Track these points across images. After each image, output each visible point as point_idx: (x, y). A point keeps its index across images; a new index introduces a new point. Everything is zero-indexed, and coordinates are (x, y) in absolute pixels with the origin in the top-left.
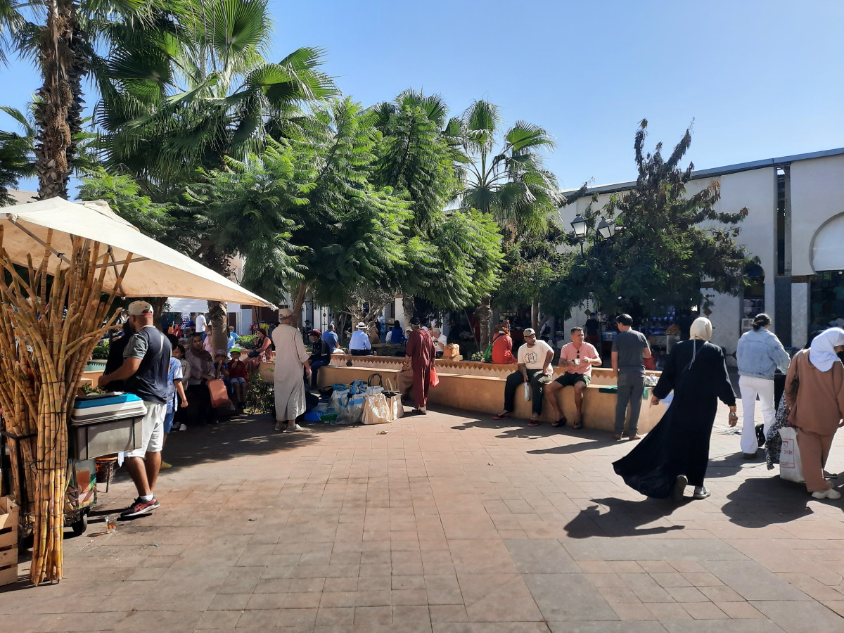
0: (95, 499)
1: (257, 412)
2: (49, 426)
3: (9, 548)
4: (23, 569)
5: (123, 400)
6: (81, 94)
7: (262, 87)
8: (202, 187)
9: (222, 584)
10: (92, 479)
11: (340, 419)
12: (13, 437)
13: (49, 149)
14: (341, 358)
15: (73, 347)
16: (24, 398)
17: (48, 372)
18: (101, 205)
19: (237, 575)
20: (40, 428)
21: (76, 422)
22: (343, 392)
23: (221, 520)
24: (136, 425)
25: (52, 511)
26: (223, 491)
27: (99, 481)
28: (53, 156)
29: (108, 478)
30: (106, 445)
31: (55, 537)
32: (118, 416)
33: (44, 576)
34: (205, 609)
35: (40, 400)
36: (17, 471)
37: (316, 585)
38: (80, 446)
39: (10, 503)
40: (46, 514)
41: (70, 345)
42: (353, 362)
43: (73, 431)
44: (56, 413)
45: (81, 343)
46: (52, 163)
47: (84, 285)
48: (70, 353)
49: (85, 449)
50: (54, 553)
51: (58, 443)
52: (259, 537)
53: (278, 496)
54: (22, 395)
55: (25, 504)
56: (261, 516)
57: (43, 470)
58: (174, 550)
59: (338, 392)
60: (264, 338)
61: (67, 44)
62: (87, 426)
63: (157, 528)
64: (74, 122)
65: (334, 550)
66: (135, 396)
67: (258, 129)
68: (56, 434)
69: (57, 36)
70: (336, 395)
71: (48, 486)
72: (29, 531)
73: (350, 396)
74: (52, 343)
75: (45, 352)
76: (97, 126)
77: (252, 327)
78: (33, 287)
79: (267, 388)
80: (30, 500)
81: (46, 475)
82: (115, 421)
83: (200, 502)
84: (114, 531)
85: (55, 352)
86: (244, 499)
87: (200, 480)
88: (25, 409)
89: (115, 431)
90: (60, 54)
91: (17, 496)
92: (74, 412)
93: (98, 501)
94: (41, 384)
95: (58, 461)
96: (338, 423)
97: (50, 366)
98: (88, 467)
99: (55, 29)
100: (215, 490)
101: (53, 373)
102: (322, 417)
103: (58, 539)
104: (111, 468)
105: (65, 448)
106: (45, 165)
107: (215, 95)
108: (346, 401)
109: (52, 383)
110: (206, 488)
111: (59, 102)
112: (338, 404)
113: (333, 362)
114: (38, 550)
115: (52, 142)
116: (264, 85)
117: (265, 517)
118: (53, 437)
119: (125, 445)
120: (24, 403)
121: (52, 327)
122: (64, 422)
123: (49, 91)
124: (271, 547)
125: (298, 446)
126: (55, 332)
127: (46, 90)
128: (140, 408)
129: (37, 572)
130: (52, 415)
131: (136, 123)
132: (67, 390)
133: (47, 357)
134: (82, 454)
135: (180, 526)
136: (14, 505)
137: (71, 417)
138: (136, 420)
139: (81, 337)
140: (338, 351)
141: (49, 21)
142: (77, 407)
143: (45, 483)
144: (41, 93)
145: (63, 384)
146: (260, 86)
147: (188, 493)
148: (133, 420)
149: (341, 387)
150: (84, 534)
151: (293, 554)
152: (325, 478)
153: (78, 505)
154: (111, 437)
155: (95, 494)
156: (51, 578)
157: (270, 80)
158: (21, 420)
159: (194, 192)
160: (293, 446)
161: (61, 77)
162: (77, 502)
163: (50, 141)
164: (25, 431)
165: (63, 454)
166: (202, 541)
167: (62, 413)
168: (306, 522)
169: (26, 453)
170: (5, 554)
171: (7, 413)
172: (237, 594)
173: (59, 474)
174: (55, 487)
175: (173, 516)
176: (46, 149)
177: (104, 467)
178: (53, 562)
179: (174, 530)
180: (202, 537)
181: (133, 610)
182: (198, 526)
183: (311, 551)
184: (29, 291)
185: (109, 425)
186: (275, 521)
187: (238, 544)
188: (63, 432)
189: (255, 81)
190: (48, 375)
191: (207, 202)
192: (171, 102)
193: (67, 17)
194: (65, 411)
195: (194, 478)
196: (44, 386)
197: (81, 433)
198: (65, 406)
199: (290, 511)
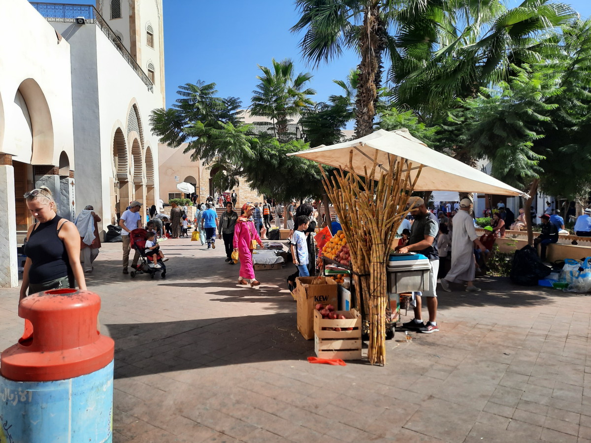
0: (400, 319)
1: (496, 275)
2: (376, 270)
3: (357, 339)
4: (364, 353)
5: (416, 258)
6: (382, 63)
7: (506, 28)
8: (459, 111)
9: (490, 395)
10: (398, 306)
11: (571, 288)
12: (357, 274)
13: (364, 102)
14: (566, 237)
15: (388, 223)
16: (363, 253)
17: (376, 238)
18: (404, 131)
19: (502, 392)
20: (372, 271)
21: (391, 269)
22: (575, 266)
23: (482, 349)
24: (425, 275)
25: (379, 322)
26: (480, 328)
27: (402, 308)
28: (367, 105)
29: (407, 307)
30: (406, 286)
31: (381, 338)
32: (414, 268)
33: (376, 360)
34: (481, 410)
35: (371, 254)
36: (359, 294)
37: (572, 418)
38: (392, 285)
39: (356, 313)
40: (376, 323)
41: (388, 221)
42: (578, 241)
43: (389, 274)
44: (380, 263)
45: (394, 220)
46: (365, 110)
47: (396, 183)
48: (388, 226)
49: (395, 287)
50: (380, 348)
51: (382, 280)
52: (515, 368)
53: (525, 340)
54: (362, 250)
55: (364, 315)
56: (513, 352)
57: (374, 296)
58: (452, 363)
59: (570, 265)
60: (499, 220)
61: (375, 33)
62: (396, 272)
63: (438, 345)
64: (377, 81)
65: (584, 394)
66: (424, 256)
67: (502, 61)
68: (381, 276)
69: (369, 29)
70: (567, 268)
71: (377, 306)
72: (366, 331)
73: (581, 269)
74: (378, 219)
75: (374, 225)
76: (389, 82)
77: (486, 211)
78: (367, 186)
79: (504, 258)
80: (366, 313)
81: (375, 300)
82: (412, 271)
83: (465, 334)
84: (411, 341)
85: (380, 225)
86: (497, 337)
87: (463, 318)
88: (363, 259)
89: (412, 277)
90: (371, 40)
91: (359, 309)
92: (389, 263)
93: (401, 320)
94: (372, 244)
95: (382, 292)
96: (570, 291)
97: (377, 234)
98: (395, 299)
99: (369, 25)
100: (474, 327)
101: (379, 238)
102: (554, 285)
103: (383, 339)
104: (408, 301)
105: (385, 285)
106: (361, 112)
107: (468, 43)
108: (577, 273)
109: (378, 244)
110: (467, 325)
111: (370, 71)
112: (569, 275)
113: (560, 241)
114: (372, 344)
115: (366, 97)
116: (507, 26)
117: (516, 354)
118: (379, 277)
119: (418, 287)
120: (363, 255)
121: (378, 210)
122: (385, 268)
123: (364, 65)
124: (526, 378)
125: (536, 305)
126: (380, 213)
127: (363, 65)
128: (427, 264)
129: (372, 357)
130: (379, 264)
131: (413, 75)
132: (386, 249)
133: (375, 228)
134: (393, 290)
135: (453, 347)
136: (359, 315)
137: (388, 266)
138: (425, 272)
139: (394, 217)
140: (563, 232)
141: (365, 21)
142: (390, 260)
143: (375, 304)
144: (360, 68)
145: (384, 245)
146: (504, 27)
147: (455, 325)
148: (423, 272)
149: (572, 262)
150: (393, 339)
151: (546, 387)
152: (565, 334)
153: (391, 321)
154: (410, 281)
155: (399, 316)
156: (379, 362)
157: (511, 22)
158: (361, 265)
159: (454, 116)
160: (531, 304)
161: (371, 55)
162: (390, 318)
163: (365, 97)
164: (363, 272)
165: (385, 288)
166: (470, 361)
167: (383, 263)
168: (553, 365)
169: (364, 285)
170: (356, 342)
171: (354, 260)
172: (504, 405)
173: (382, 300)
174: (381, 308)
175: (447, 339)
176: (362, 101)
177: (404, 299)
178: (380, 352)
179: (450, 349)
180: (470, 358)
181: (431, 396)
182: (466, 350)
183: (561, 389)
184: (365, 188)
185: (409, 273)
186: (526, 359)
187: (498, 369)
188: (384, 274)
189: (500, 26)
190: (376, 239)
191: (463, 122)
192: (438, 55)
193: (375, 15)
194: (385, 262)
195: (457, 315)
196: (374, 246)
197: (393, 276)
198: (385, 259)
199: (537, 353)
